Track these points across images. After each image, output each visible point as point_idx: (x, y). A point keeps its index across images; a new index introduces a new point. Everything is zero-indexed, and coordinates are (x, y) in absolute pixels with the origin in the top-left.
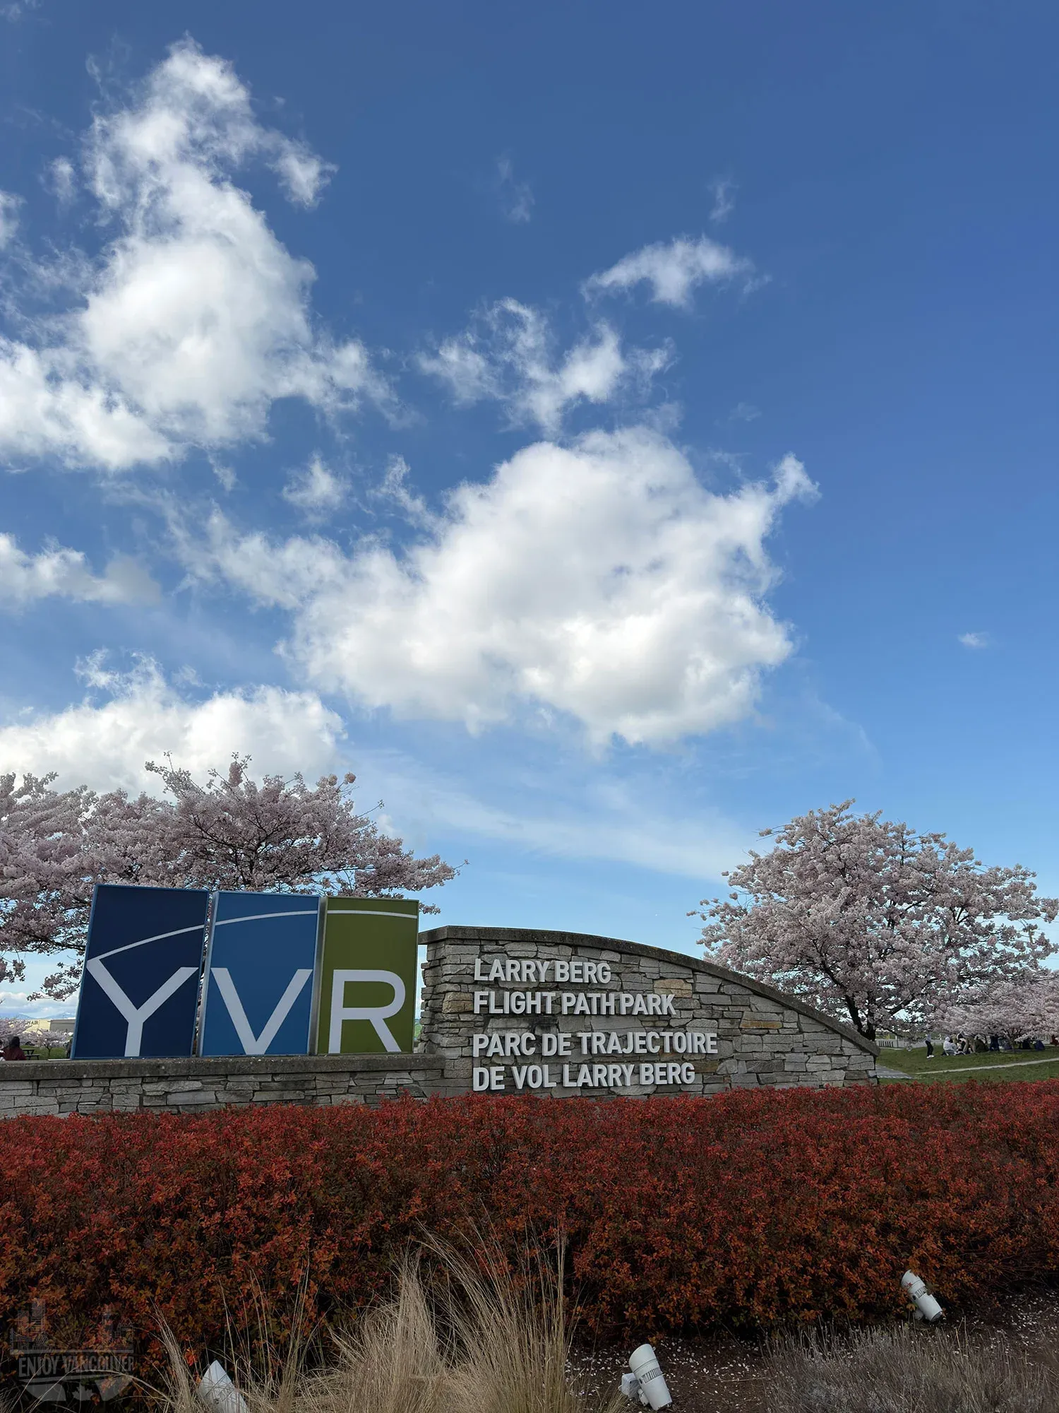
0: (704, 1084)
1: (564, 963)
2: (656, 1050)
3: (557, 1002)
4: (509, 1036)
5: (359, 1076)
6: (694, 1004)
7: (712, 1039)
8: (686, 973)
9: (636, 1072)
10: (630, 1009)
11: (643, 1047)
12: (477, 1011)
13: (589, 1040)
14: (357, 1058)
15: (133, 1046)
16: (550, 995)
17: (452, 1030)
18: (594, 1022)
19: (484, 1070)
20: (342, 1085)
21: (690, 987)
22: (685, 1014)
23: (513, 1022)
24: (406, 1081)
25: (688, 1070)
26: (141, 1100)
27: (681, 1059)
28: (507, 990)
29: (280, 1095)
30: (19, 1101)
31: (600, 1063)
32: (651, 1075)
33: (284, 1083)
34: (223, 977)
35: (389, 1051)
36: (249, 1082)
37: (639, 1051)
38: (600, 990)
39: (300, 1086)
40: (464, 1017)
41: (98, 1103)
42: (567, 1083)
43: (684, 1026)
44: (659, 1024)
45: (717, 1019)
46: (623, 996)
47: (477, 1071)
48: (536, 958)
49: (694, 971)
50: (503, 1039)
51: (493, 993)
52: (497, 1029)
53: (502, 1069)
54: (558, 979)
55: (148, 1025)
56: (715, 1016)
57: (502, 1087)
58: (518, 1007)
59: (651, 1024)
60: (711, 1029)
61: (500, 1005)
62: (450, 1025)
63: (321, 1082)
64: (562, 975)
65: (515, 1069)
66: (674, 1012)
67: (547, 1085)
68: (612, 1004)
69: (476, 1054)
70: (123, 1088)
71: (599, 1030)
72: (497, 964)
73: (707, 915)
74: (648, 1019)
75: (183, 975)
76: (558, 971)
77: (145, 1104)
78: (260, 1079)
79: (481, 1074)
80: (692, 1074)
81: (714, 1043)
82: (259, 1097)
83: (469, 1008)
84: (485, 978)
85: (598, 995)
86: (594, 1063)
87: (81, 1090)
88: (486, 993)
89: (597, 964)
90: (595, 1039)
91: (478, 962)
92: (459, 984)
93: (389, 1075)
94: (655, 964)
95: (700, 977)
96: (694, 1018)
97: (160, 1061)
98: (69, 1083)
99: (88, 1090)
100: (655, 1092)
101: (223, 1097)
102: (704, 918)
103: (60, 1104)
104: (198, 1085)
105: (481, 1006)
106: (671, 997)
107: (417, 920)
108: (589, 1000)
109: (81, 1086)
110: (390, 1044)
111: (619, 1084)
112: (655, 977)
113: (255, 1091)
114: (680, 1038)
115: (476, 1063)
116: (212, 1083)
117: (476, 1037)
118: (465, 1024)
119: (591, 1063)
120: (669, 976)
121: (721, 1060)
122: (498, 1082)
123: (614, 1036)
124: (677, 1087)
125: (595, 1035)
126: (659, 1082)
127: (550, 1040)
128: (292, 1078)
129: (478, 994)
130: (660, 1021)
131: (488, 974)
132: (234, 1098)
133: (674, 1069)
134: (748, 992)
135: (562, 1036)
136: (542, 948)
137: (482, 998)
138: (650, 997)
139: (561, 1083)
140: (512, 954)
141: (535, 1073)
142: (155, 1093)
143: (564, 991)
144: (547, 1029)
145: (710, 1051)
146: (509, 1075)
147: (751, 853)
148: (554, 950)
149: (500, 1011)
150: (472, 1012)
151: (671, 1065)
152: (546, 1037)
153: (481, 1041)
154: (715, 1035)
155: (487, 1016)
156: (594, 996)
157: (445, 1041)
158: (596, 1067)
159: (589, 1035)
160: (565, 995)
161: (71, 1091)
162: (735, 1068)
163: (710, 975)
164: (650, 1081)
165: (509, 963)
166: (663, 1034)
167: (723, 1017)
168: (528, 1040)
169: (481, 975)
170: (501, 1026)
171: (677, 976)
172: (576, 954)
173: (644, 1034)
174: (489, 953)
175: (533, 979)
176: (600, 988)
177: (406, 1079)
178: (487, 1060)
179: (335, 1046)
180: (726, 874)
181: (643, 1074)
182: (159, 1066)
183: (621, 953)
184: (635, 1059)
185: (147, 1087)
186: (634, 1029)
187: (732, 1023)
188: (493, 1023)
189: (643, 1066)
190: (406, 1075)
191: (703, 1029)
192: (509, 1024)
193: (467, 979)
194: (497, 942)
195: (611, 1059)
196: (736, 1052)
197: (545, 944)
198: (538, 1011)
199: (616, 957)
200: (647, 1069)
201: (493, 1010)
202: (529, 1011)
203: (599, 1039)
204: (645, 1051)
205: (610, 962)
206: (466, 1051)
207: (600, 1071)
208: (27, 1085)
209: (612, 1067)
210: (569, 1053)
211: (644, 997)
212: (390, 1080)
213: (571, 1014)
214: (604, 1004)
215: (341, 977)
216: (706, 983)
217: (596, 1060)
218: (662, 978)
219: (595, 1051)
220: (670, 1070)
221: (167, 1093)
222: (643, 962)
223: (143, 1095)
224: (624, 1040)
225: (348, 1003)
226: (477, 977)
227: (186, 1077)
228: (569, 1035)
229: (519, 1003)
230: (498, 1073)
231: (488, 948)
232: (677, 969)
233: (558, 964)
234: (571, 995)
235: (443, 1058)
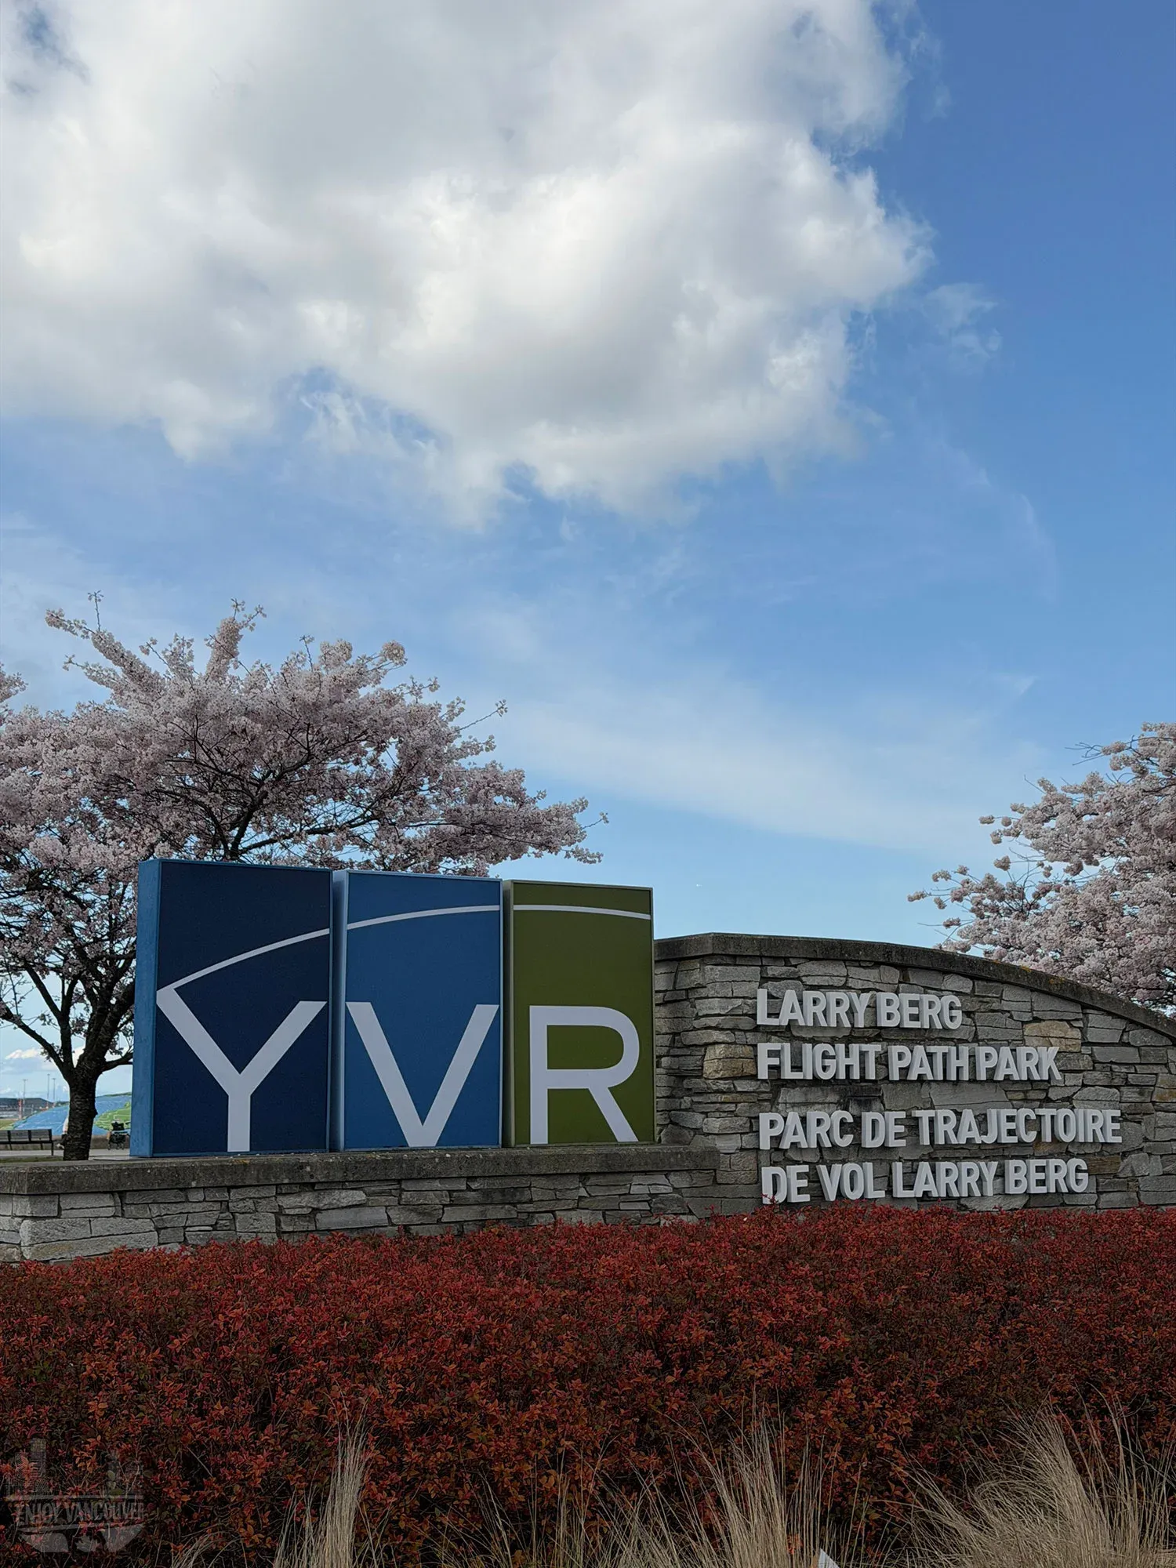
0: (1099, 1193)
1: (892, 996)
2: (1030, 1137)
3: (883, 1060)
4: (813, 1115)
5: (593, 1180)
6: (1084, 1063)
7: (1114, 1119)
8: (1074, 1010)
9: (1001, 1174)
10: (991, 1071)
11: (1011, 1133)
12: (763, 1074)
13: (932, 1121)
14: (589, 1151)
15: (239, 1135)
16: (873, 1049)
17: (725, 1107)
18: (939, 1094)
19: (778, 1170)
20: (569, 1194)
21: (1077, 1034)
22: (1072, 1080)
23: (816, 1094)
24: (662, 1189)
25: (1078, 1170)
26: (278, 1223)
27: (1065, 1151)
28: (805, 1040)
29: (483, 1213)
30: (98, 1227)
31: (946, 1159)
32: (1023, 1177)
33: (486, 1193)
35: (619, 1140)
36: (433, 1193)
37: (1006, 1139)
38: (944, 1041)
39: (508, 1197)
40: (743, 1086)
41: (214, 1227)
42: (900, 1192)
43: (1069, 1099)
44: (1032, 1095)
45: (1117, 1087)
46: (982, 1051)
47: (767, 1172)
48: (845, 987)
49: (1084, 1007)
50: (804, 1120)
51: (787, 1046)
52: (794, 1105)
53: (805, 1168)
54: (884, 1022)
55: (258, 1100)
56: (1117, 1081)
57: (806, 1198)
58: (824, 1068)
59: (1021, 1096)
60: (1111, 1103)
61: (797, 1067)
62: (722, 1098)
63: (539, 1190)
64: (889, 1016)
65: (823, 1169)
66: (1058, 1076)
67: (871, 1194)
68: (964, 1062)
69: (765, 1144)
70: (250, 1203)
71: (942, 1107)
72: (790, 997)
74: (1016, 1087)
75: (304, 1014)
76: (883, 1010)
77: (285, 1228)
78: (448, 1186)
79: (775, 1177)
80: (1084, 1176)
81: (1117, 1126)
82: (450, 1215)
83: (749, 1070)
84: (774, 1022)
85: (944, 1049)
86: (937, 1159)
87: (188, 1207)
88: (776, 1046)
89: (940, 997)
90: (940, 1120)
91: (762, 994)
92: (733, 1030)
93: (636, 1179)
94: (1026, 995)
95: (1095, 1018)
96: (1084, 1086)
98: (171, 1196)
99: (198, 1207)
100: (1025, 1206)
101: (399, 1217)
103: (158, 1230)
104: (359, 1196)
105: (770, 1067)
106: (1053, 1051)
107: (650, 921)
108: (930, 1056)
109: (187, 1201)
110: (621, 1129)
111: (977, 1193)
112: (1027, 1017)
113: (444, 1205)
114: (1066, 1118)
115: (763, 1158)
116: (380, 1194)
117: (765, 1118)
118: (744, 1097)
119: (933, 1159)
120: (1048, 1015)
121: (1124, 1155)
122: (800, 1190)
123: (968, 1116)
124: (1061, 1199)
125: (941, 1113)
126: (1036, 1190)
127: (874, 1122)
128: (497, 1184)
129: (763, 1048)
130: (1034, 1091)
131: (777, 1015)
132: (414, 1218)
133: (1057, 1169)
134: (1165, 1041)
135: (893, 1115)
136: (854, 971)
137: (771, 1053)
138: (1022, 1051)
139: (889, 1191)
140: (810, 981)
141: (853, 1174)
142: (297, 1211)
143: (896, 1042)
144: (866, 1104)
145: (1111, 1139)
146: (814, 1178)
148: (873, 974)
149: (798, 1076)
150: (754, 1077)
151: (1053, 1162)
152: (868, 1117)
153: (772, 1124)
154: (1117, 1113)
155: (777, 1082)
156: (939, 1050)
157: (715, 1124)
158: (943, 1166)
159: (932, 1113)
160: (895, 1050)
161: (173, 1208)
162: (1148, 1167)
163: (1109, 1013)
164: (1021, 1189)
165: (809, 995)
166: (1041, 1112)
167: (1127, 1084)
168: (843, 1122)
169: (769, 1015)
170: (798, 1100)
171: (1060, 1015)
172: (904, 980)
173: (1012, 1112)
174: (775, 979)
175: (847, 1024)
176: (944, 1037)
177: (662, 1186)
178: (781, 1155)
179: (538, 1132)
181: (1011, 1177)
182: (302, 1167)
183: (973, 978)
184: (998, 1152)
185: (286, 1202)
186: (998, 1104)
187: (1141, 1094)
188: (785, 1096)
189: (1012, 1164)
190: (661, 1179)
191: (1096, 1102)
192: (811, 1098)
193: (745, 1023)
194: (786, 961)
195: (965, 1153)
196: (1146, 1140)
197: (858, 963)
198: (856, 1075)
199: (966, 985)
200: (1017, 1169)
201: (788, 1074)
202: (842, 1076)
203: (946, 1120)
204: (1014, 1139)
205: (958, 994)
206: (747, 1141)
207: (948, 1172)
208: (107, 1200)
209: (966, 1165)
210: (902, 1143)
211: (1013, 1050)
212: (639, 1187)
213: (904, 1080)
214: (954, 1064)
215: (540, 1017)
216: (1102, 1027)
217: (939, 1155)
218: (1036, 1020)
219: (941, 1141)
220: (1052, 1169)
221: (316, 1211)
222: (1009, 993)
223: (280, 1213)
224: (982, 1121)
225: (553, 1062)
226: (762, 1019)
227: (342, 1185)
228: (902, 1115)
229: (827, 1062)
230: (800, 1176)
231: (774, 970)
232: (1057, 1004)
233: (882, 997)
234: (904, 1049)
235: (714, 1152)
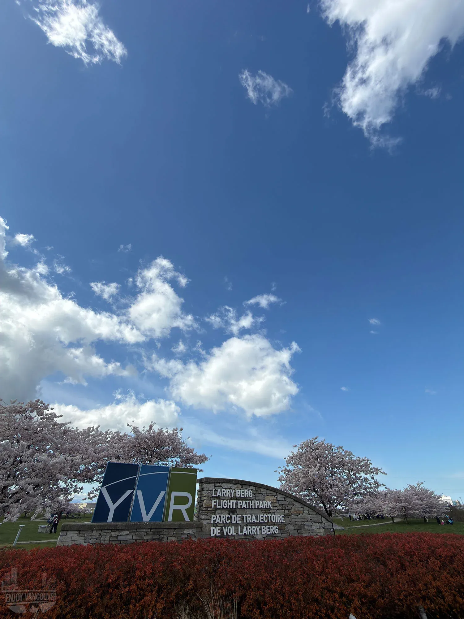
0: (281, 534)
1: (239, 490)
2: (266, 521)
3: (237, 504)
4: (222, 516)
5: (176, 530)
6: (277, 504)
7: (283, 517)
8: (274, 494)
9: (261, 529)
10: (258, 506)
11: (263, 520)
12: (213, 507)
13: (246, 517)
14: (176, 523)
15: (110, 518)
16: (235, 501)
17: (205, 514)
18: (248, 511)
19: (214, 528)
20: (171, 533)
21: (276, 498)
22: (275, 508)
23: (223, 511)
24: (191, 532)
25: (276, 528)
26: (110, 538)
27: (274, 524)
28: (222, 499)
29: (153, 537)
32: (265, 530)
33: (154, 532)
34: (140, 493)
35: (186, 521)
36: (143, 532)
37: (261, 521)
38: (249, 500)
39: (158, 534)
40: (209, 509)
41: (97, 539)
42: (240, 533)
43: (274, 512)
44: (267, 512)
45: (284, 510)
46: (256, 502)
47: (212, 528)
48: (231, 488)
49: (277, 493)
50: (220, 517)
51: (218, 500)
52: (219, 513)
53: (220, 528)
54: (237, 496)
55: (116, 510)
56: (284, 509)
57: (220, 535)
58: (225, 505)
59: (265, 512)
60: (282, 513)
61: (220, 505)
62: (205, 512)
63: (165, 532)
64: (238, 494)
65: (224, 528)
66: (271, 507)
67: (233, 534)
68: (253, 504)
69: (212, 523)
70: (105, 534)
71: (249, 514)
72: (219, 490)
73: (280, 472)
74: (263, 510)
75: (128, 492)
76: (237, 493)
77: (111, 540)
78: (146, 531)
79: (214, 530)
80: (277, 530)
81: (284, 518)
82: (146, 537)
83: (210, 506)
84: (216, 495)
85: (249, 501)
86: (248, 526)
87: (92, 534)
88: (215, 501)
89: (248, 491)
90: (248, 517)
91: (214, 490)
92: (208, 497)
93: (186, 530)
94: (266, 490)
95: (279, 495)
96: (277, 509)
97: (117, 523)
98: (89, 531)
99: (94, 534)
100: (266, 537)
101: (135, 537)
102: (280, 473)
103: (85, 539)
104: (128, 533)
105: (214, 505)
106: (270, 502)
107: (196, 475)
108: (246, 503)
109: (93, 533)
110: (187, 519)
111: (256, 534)
112: (266, 495)
113: (145, 535)
114: (273, 516)
115: (212, 525)
116: (132, 532)
117: (213, 516)
118: (209, 512)
119: (247, 526)
120: (270, 494)
121: (286, 525)
122: (219, 533)
123: (254, 516)
124: (273, 535)
125: (248, 515)
126: (268, 533)
127: (234, 517)
128: (156, 530)
129: (213, 501)
130: (267, 511)
131: (216, 494)
132: (138, 538)
133: (272, 528)
134: (293, 500)
135: (238, 516)
136: (233, 485)
137: (214, 502)
138: (264, 502)
139: (238, 533)
140: (224, 487)
141: (230, 529)
142: (114, 536)
143: (240, 500)
144: (233, 513)
145: (283, 521)
146: (222, 530)
147: (292, 452)
148: (236, 486)
149: (220, 507)
150: (211, 507)
151: (271, 526)
152: (233, 516)
153: (214, 518)
154: (284, 516)
155: (216, 509)
156: (248, 502)
157: (203, 517)
158: (249, 527)
159: (246, 515)
160: (239, 502)
161: (89, 534)
162: (290, 528)
163: (281, 494)
164: (265, 533)
165: (223, 490)
166: (268, 515)
167: (286, 509)
168: (228, 517)
169: (215, 494)
170: (220, 512)
171: (272, 494)
172: (242, 487)
173: (262, 515)
174: (217, 487)
175: (230, 496)
176: (249, 499)
177: (191, 531)
178: (215, 525)
179: (170, 519)
180: (285, 458)
181: (263, 530)
182: (117, 525)
183: (255, 487)
184: (260, 524)
185: (112, 533)
186: (260, 514)
187: (289, 511)
188: (218, 511)
189: (263, 527)
190: (191, 530)
191: (280, 513)
192: (222, 512)
193: (210, 496)
194: (219, 483)
195: (253, 524)
196: (290, 521)
197: (233, 484)
198: (231, 507)
199: (254, 488)
200: (264, 528)
201: (218, 507)
202: (228, 507)
203: (249, 517)
204: (263, 521)
205: (252, 490)
206: (209, 521)
207: (250, 529)
208: (76, 532)
209: (253, 527)
210: (240, 522)
211: (262, 502)
212: (186, 532)
213: (241, 508)
214: (251, 505)
215: (174, 494)
216: (280, 497)
217: (249, 525)
218: (268, 495)
219: (248, 522)
220: (271, 528)
221: (118, 536)
222: (262, 490)
223: (111, 536)
224: (256, 517)
225: (175, 503)
226: (213, 495)
227: (125, 530)
228: (240, 516)
229: (226, 504)
230: (219, 529)
231: (217, 485)
232: (272, 492)
233: (237, 490)
234: (241, 501)
235: (202, 524)
